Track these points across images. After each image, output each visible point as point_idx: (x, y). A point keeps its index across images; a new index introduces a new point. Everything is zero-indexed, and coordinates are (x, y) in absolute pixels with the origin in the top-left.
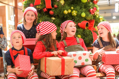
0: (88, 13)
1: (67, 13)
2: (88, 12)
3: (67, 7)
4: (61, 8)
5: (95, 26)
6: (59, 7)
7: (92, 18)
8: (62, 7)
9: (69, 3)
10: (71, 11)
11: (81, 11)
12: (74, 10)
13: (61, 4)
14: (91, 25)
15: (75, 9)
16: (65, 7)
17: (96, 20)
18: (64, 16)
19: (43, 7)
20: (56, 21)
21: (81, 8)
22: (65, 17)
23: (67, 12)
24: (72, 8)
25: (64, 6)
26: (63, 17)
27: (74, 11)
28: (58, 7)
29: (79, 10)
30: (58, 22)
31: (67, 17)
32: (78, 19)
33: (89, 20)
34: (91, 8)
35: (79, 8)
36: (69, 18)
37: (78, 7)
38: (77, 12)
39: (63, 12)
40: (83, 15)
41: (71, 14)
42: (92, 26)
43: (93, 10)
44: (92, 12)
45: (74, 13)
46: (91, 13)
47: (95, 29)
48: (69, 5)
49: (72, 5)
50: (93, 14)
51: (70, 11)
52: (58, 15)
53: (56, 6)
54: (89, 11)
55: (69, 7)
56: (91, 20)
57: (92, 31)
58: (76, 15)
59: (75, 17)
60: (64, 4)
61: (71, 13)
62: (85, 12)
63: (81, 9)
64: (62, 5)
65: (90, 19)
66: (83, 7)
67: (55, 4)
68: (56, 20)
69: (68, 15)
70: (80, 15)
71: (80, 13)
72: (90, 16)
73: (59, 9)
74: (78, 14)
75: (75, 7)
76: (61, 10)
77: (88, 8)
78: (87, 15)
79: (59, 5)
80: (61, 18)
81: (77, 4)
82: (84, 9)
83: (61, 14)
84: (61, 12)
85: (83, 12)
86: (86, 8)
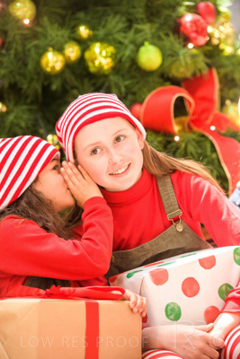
0: (173, 41)
1: (59, 66)
2: (172, 38)
3: (55, 32)
4: (24, 46)
5: (223, 104)
6: (10, 39)
7: (201, 62)
8: (25, 38)
9: (63, 8)
10: (83, 51)
11: (133, 42)
12: (93, 39)
13: (18, 21)
14: (204, 105)
15: (101, 33)
16: (45, 36)
17: (223, 71)
18: (50, 84)
20: (11, 117)
21: (130, 23)
22: (54, 87)
23: (60, 58)
24: (84, 31)
25: (39, 29)
26: (46, 89)
27: (97, 47)
28: (3, 44)
29: (119, 37)
30: (23, 124)
31: (63, 87)
32: (124, 84)
33: (185, 80)
34: (182, 10)
35: (121, 26)
36: (75, 92)
37: (115, 23)
38: (111, 49)
39: (38, 63)
40: (150, 57)
41: (86, 68)
42: (207, 111)
43: (194, 22)
44: (193, 35)
45: (101, 57)
46: (187, 40)
47: (227, 121)
48: (63, 17)
49: (81, 15)
50: (202, 40)
51: (72, 52)
52: (14, 87)
54: (177, 29)
55: (65, 33)
56: (194, 75)
57: (212, 133)
58: (113, 69)
59: (105, 76)
60: (37, 19)
61: (82, 60)
62: (156, 40)
63: (130, 27)
64: (23, 27)
65: (189, 75)
66: (140, 12)
68: (8, 113)
69: (69, 76)
70: (134, 62)
71: (128, 53)
72: (184, 55)
73: (12, 52)
74: (119, 56)
75: (99, 24)
76: (25, 54)
77: (167, 12)
78: (168, 55)
79: (8, 28)
80: (37, 99)
81: (107, 5)
82: (146, 28)
83: (32, 79)
84: (30, 67)
85: (146, 43)
86: (156, 20)
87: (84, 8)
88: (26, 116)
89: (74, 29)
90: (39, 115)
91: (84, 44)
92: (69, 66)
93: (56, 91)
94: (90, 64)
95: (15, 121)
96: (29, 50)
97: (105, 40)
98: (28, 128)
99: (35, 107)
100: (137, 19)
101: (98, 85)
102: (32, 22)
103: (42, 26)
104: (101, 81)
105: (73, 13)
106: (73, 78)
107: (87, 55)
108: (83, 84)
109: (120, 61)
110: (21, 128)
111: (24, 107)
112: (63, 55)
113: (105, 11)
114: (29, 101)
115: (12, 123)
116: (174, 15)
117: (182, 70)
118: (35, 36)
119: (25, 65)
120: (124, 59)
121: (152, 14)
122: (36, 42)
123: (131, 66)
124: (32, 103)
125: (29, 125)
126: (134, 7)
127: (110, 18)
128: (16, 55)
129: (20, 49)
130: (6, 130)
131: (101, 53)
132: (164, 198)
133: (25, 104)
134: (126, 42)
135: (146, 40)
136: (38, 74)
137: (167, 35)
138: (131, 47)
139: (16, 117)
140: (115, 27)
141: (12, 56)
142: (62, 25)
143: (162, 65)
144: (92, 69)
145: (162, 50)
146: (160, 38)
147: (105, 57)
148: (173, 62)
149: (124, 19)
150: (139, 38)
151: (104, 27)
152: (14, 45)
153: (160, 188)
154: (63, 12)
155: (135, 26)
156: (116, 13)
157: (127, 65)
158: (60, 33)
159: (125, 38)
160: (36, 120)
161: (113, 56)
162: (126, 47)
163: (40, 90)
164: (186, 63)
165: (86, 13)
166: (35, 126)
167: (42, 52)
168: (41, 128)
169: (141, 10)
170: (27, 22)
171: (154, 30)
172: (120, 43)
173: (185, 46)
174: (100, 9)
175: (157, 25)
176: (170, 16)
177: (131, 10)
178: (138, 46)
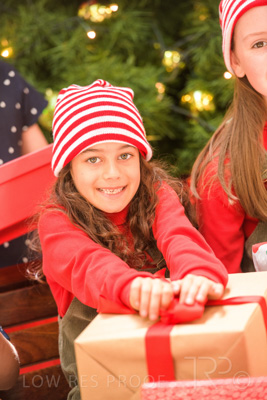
20: (118, 26)
88: (138, 25)
90: (155, 25)
95: (124, 32)
98: (140, 41)
99: (150, 13)
110: (131, 41)
111: (137, 13)
114: (142, 4)
115: (120, 34)
124: (146, 7)
125: (142, 37)
130: (112, 44)
133: (137, 8)
139: (124, 27)
160: (151, 31)
166: (149, 38)
168: (157, 41)
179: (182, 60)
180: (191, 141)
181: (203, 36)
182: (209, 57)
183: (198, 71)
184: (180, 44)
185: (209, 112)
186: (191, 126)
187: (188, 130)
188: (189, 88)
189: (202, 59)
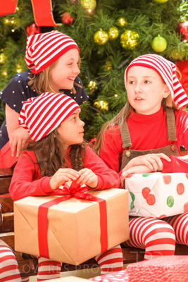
0: (174, 37)
1: (104, 40)
2: (175, 34)
3: (105, 20)
4: (85, 25)
6: (78, 19)
8: (87, 21)
9: (112, 6)
10: (120, 34)
11: (151, 33)
12: (127, 27)
13: (85, 9)
15: (133, 24)
16: (99, 21)
18: (97, 51)
19: (24, 22)
21: (151, 21)
22: (99, 53)
23: (106, 35)
24: (122, 22)
25: (96, 16)
26: (94, 52)
27: (129, 33)
28: (74, 22)
29: (144, 29)
31: (104, 53)
33: (178, 60)
34: (183, 18)
35: (145, 22)
36: (111, 57)
37: (142, 20)
38: (137, 35)
39: (92, 37)
40: (160, 44)
45: (130, 39)
46: (184, 37)
48: (112, 11)
49: (122, 12)
51: (114, 33)
53: (67, 17)
54: (179, 30)
55: (111, 21)
56: (184, 59)
58: (136, 47)
59: (131, 51)
60: (96, 10)
61: (118, 39)
62: (165, 35)
63: (150, 24)
64: (87, 14)
65: (181, 58)
66: (158, 16)
67: (66, 11)
69: (109, 47)
70: (150, 45)
71: (147, 39)
72: (180, 46)
73: (78, 27)
74: (141, 40)
75: (133, 19)
76: (85, 30)
77: (174, 18)
78: (171, 45)
79: (78, 13)
80: (88, 57)
81: (139, 8)
82: (161, 26)
83: (87, 45)
84: (87, 38)
85: (159, 35)
86: (167, 22)
87: (125, 8)
89: (117, 19)
90: (87, 68)
91: (122, 30)
92: (110, 41)
93: (100, 55)
94: (123, 42)
96: (88, 28)
97: (134, 29)
99: (85, 62)
100: (156, 20)
101: (125, 55)
102: (93, 12)
103: (98, 15)
104: (128, 53)
105: (118, 10)
106: (111, 49)
107: (122, 36)
108: (116, 53)
109: (142, 43)
112: (108, 34)
113: (137, 11)
116: (178, 21)
117: (177, 54)
118: (93, 20)
119: (85, 37)
120: (144, 43)
121: (165, 18)
122: (93, 24)
123: (148, 47)
126: (155, 12)
127: (139, 17)
128: (80, 29)
129: (83, 26)
131: (131, 36)
132: (169, 128)
134: (147, 33)
135: (159, 33)
136: (91, 43)
137: (172, 32)
138: (150, 36)
140: (141, 22)
141: (77, 30)
142: (110, 16)
143: (166, 50)
144: (124, 46)
145: (168, 41)
146: (167, 33)
147: (132, 40)
148: (173, 49)
149: (148, 18)
150: (155, 31)
151: (135, 21)
152: (80, 24)
153: (168, 122)
154: (113, 8)
155: (154, 23)
156: (143, 14)
157: (145, 46)
158: (108, 21)
159: (147, 30)
160: (85, 71)
161: (138, 40)
162: (147, 35)
163: (90, 53)
164: (181, 51)
165: (126, 11)
166: (84, 74)
167: (95, 30)
168: (87, 76)
169: (159, 15)
170: (90, 11)
171: (164, 28)
172: (143, 32)
173: (182, 40)
174: (134, 9)
175: (167, 25)
176: (176, 21)
177: (153, 13)
178: (154, 36)
179: (97, 86)
180: (96, 122)
181: (108, 76)
182: (109, 86)
183: (103, 92)
184: (97, 78)
185: (105, 110)
186: (97, 116)
187: (95, 117)
188: (98, 99)
189: (106, 87)
